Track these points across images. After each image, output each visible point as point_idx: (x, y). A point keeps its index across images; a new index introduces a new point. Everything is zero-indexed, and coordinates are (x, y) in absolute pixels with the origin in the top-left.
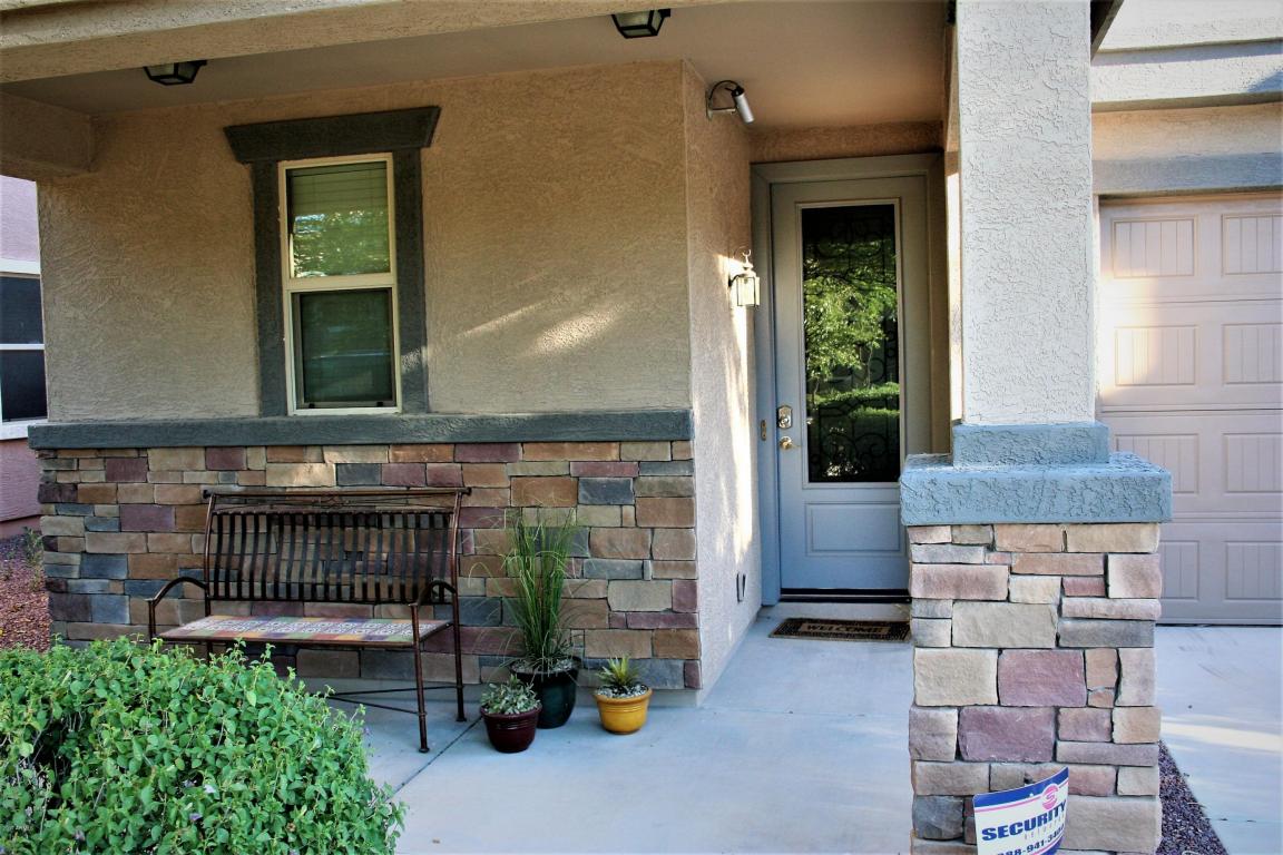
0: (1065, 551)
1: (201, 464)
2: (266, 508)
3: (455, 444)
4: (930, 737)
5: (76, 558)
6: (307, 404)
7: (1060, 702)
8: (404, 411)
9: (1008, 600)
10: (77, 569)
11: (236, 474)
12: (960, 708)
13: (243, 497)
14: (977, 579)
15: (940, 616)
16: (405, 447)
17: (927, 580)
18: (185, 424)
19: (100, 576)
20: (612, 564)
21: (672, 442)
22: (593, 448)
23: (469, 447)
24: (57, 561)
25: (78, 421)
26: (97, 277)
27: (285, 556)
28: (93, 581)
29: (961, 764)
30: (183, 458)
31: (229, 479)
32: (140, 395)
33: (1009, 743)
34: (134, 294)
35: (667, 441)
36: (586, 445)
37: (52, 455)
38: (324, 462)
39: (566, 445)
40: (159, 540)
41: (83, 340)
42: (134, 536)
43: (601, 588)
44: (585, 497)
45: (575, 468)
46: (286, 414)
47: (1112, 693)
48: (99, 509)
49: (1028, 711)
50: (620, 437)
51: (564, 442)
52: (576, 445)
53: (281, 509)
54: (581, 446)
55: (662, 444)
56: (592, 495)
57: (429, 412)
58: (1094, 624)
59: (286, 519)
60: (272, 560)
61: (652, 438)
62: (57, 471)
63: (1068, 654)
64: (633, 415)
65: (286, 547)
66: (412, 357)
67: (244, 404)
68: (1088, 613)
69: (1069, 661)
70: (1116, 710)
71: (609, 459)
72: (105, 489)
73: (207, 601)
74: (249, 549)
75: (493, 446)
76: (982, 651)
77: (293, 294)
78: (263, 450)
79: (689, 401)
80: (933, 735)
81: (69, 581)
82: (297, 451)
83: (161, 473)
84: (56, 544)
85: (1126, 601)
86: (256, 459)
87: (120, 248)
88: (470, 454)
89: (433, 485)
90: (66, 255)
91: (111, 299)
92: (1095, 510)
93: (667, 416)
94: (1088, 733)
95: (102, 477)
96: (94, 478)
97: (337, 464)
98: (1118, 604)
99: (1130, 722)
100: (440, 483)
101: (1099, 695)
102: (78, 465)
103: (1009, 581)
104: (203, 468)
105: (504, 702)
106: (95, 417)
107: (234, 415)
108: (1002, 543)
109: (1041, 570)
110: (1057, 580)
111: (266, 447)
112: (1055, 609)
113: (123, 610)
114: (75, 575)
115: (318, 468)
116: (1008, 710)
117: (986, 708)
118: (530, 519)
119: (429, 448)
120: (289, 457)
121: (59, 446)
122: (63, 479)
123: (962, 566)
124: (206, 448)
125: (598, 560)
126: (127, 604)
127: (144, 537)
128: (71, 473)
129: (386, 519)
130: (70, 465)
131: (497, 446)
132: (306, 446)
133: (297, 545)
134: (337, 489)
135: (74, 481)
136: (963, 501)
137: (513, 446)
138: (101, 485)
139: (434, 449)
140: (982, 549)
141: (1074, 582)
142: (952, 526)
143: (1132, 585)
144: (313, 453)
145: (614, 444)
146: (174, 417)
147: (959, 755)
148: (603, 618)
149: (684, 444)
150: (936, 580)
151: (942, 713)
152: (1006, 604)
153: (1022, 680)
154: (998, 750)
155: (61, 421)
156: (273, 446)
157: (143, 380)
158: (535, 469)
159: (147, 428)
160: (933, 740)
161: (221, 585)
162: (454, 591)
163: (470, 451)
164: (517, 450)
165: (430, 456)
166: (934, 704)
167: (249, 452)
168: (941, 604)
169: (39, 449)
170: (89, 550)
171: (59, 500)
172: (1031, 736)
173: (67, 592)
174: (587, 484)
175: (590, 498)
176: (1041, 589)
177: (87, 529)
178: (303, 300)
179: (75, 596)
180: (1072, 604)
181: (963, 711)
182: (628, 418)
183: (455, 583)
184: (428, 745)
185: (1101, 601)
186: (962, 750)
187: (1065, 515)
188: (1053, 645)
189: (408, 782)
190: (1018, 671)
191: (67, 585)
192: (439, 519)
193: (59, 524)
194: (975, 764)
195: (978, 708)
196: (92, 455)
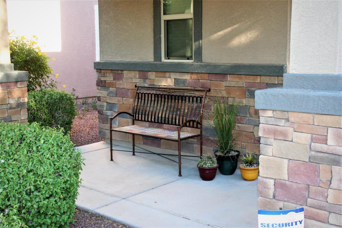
0: (314, 125)
1: (137, 76)
2: (154, 92)
3: (209, 74)
4: (264, 188)
5: (105, 104)
6: (168, 58)
7: (310, 184)
8: (194, 62)
9: (292, 141)
10: (105, 107)
11: (147, 80)
12: (275, 179)
13: (148, 88)
14: (281, 131)
15: (269, 144)
16: (194, 74)
17: (264, 130)
18: (133, 63)
19: (111, 110)
20: (256, 120)
21: (278, 76)
22: (252, 77)
23: (213, 75)
24: (101, 104)
25: (107, 61)
26: (112, 15)
27: (158, 108)
28: (109, 111)
29: (274, 200)
30: (132, 74)
31: (145, 82)
32: (123, 53)
33: (291, 195)
34: (122, 20)
35: (276, 76)
36: (249, 76)
37: (100, 71)
38: (171, 78)
39: (243, 76)
40: (126, 100)
41: (109, 35)
42: (120, 98)
43: (252, 129)
44: (248, 95)
45: (245, 84)
46: (161, 61)
47: (329, 183)
48: (111, 89)
49: (298, 184)
50: (260, 74)
51: (242, 75)
52: (246, 76)
53: (158, 93)
54: (248, 76)
55: (275, 77)
56: (250, 95)
57: (202, 62)
58: (322, 154)
59: (160, 96)
60: (155, 108)
61: (271, 75)
62: (101, 76)
63: (313, 165)
64: (264, 66)
65: (159, 105)
66: (197, 43)
67: (150, 58)
68: (320, 150)
69: (313, 167)
70: (330, 190)
71: (257, 82)
72: (112, 83)
73: (133, 120)
74: (149, 105)
75: (220, 75)
76: (283, 159)
77: (164, 20)
78: (154, 73)
79: (286, 62)
80: (265, 188)
81: (104, 111)
82: (163, 73)
83: (127, 79)
84: (100, 99)
85: (334, 147)
86: (152, 75)
87: (118, 5)
88: (213, 77)
89: (201, 88)
90: (105, 8)
91: (116, 22)
92: (323, 109)
93: (276, 67)
94: (319, 197)
95: (112, 79)
96: (110, 79)
97: (175, 79)
98: (331, 147)
99: (334, 195)
100: (203, 87)
101: (323, 183)
102: (106, 75)
103: (292, 134)
104: (138, 77)
105: (203, 163)
106: (111, 60)
107: (147, 61)
108: (292, 119)
109: (303, 131)
110: (310, 135)
111: (155, 71)
112: (308, 146)
113: (116, 121)
114: (105, 109)
115: (169, 80)
116: (291, 183)
117: (284, 181)
118: (230, 101)
119: (201, 74)
120: (161, 75)
121: (101, 68)
122: (103, 79)
123: (276, 126)
124: (139, 71)
125: (251, 118)
126: (117, 119)
127: (122, 99)
128: (104, 77)
129: (187, 98)
130: (104, 75)
131: (222, 75)
132: (166, 72)
133: (162, 105)
134: (174, 87)
135: (105, 80)
136: (276, 101)
137: (226, 75)
138: (112, 81)
139: (202, 75)
140: (284, 120)
141: (316, 137)
142: (273, 111)
143: (337, 141)
144: (167, 74)
145: (258, 77)
146: (132, 61)
147: (274, 197)
148: (252, 139)
149: (282, 77)
150: (267, 130)
151: (267, 180)
152: (291, 142)
153: (296, 172)
154: (288, 198)
155: (103, 61)
156: (157, 72)
157: (124, 48)
158: (233, 84)
159: (123, 64)
160: (265, 190)
161: (140, 116)
162: (201, 124)
163: (213, 76)
164: (228, 77)
165: (201, 78)
166: (265, 176)
167: (150, 73)
168: (270, 139)
169: (97, 69)
170: (108, 102)
171: (101, 85)
172: (299, 195)
173: (103, 114)
174: (248, 90)
175: (249, 95)
176: (304, 138)
177: (108, 95)
178: (168, 22)
179: (105, 116)
180: (315, 145)
181: (276, 181)
182: (263, 67)
183: (201, 121)
184: (182, 174)
185: (325, 145)
186: (275, 195)
187: (311, 110)
188: (307, 160)
189: (166, 184)
190: (295, 169)
191: (103, 112)
192: (199, 99)
193: (101, 93)
194: (279, 201)
195: (281, 180)
196: (110, 72)
